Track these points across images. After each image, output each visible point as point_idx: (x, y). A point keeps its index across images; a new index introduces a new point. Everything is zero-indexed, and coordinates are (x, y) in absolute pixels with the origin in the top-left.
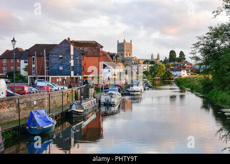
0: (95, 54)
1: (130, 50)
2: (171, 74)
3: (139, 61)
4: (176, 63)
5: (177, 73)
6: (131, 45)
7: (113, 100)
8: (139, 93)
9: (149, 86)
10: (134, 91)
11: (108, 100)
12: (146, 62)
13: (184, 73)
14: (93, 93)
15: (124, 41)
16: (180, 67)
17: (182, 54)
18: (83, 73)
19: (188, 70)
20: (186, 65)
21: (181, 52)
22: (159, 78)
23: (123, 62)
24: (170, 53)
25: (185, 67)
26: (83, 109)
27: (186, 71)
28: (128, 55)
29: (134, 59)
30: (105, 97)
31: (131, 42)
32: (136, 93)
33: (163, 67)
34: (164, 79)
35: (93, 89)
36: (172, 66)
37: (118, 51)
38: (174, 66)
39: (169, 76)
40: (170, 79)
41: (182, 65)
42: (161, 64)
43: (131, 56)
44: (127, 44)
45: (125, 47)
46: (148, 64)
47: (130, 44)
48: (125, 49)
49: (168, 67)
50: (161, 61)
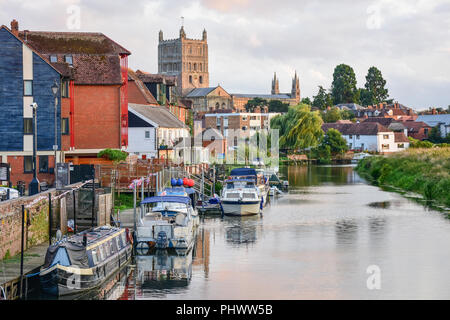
0: (104, 78)
1: (201, 65)
2: (343, 143)
3: (231, 102)
4: (356, 107)
5: (365, 141)
6: (205, 47)
7: (178, 232)
8: (256, 209)
9: (279, 186)
10: (240, 203)
11: (162, 234)
12: (254, 104)
13: (385, 142)
14: (109, 208)
15: (182, 34)
16: (373, 119)
17: (374, 76)
18: (66, 140)
19: (401, 131)
20: (390, 112)
21: (373, 71)
22: (303, 157)
23: (187, 103)
24: (335, 75)
25: (390, 120)
26: (91, 265)
27: (392, 135)
28: (196, 82)
29: (215, 93)
30: (153, 223)
31: (204, 37)
32: (244, 210)
33: (314, 120)
34: (318, 162)
35: (109, 197)
36: (345, 118)
37: (162, 66)
38: (351, 117)
39: (335, 151)
40: (340, 162)
41: (377, 112)
42: (306, 109)
43: (204, 86)
44: (191, 43)
45: (185, 53)
46: (262, 110)
47: (202, 46)
48: (185, 60)
49: (330, 120)
50: (306, 101)
